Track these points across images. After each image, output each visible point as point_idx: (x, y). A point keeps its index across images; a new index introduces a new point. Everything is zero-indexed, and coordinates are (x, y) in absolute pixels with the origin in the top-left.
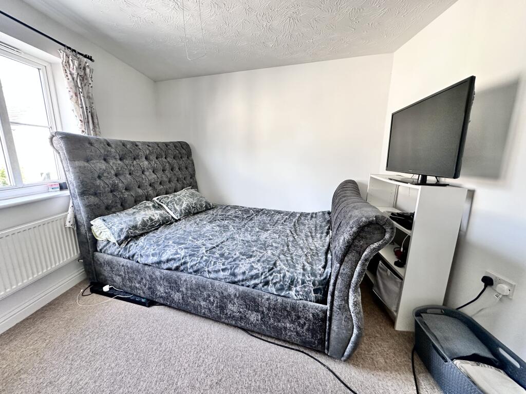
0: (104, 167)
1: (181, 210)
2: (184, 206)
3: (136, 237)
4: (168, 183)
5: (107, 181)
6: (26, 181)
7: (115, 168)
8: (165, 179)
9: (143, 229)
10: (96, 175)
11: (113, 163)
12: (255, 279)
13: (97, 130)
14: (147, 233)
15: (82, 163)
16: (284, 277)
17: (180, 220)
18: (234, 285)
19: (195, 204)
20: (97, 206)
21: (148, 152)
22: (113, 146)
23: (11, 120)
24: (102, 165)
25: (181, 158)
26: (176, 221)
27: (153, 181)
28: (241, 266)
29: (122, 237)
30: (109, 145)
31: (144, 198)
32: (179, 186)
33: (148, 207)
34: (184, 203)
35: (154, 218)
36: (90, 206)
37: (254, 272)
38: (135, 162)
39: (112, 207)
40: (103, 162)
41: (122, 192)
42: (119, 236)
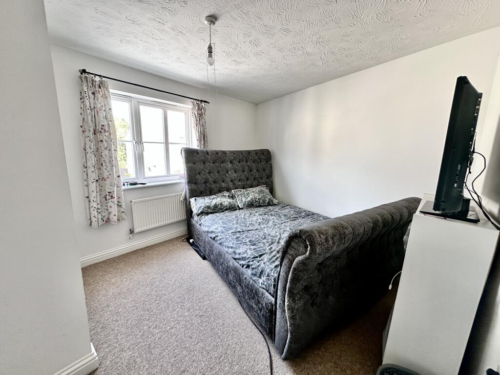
0: (202, 168)
1: (245, 202)
2: (249, 199)
3: (207, 214)
4: (245, 180)
5: (202, 176)
6: (171, 173)
7: (208, 168)
8: (243, 177)
9: (214, 210)
10: (197, 172)
11: (208, 165)
12: (244, 260)
13: (206, 144)
14: (216, 212)
15: (191, 165)
16: (259, 266)
17: (242, 209)
18: (234, 260)
19: (259, 199)
20: (196, 191)
21: (232, 158)
22: (210, 154)
23: (169, 142)
24: (201, 166)
25: (260, 162)
26: (240, 209)
27: (234, 178)
28: (241, 248)
29: (199, 212)
30: (208, 153)
31: (226, 189)
32: (255, 183)
33: (225, 196)
34: (250, 196)
35: (224, 204)
36: (192, 190)
37: (245, 255)
38: (222, 165)
39: (204, 192)
40: (202, 164)
41: (211, 184)
42: (198, 211)
